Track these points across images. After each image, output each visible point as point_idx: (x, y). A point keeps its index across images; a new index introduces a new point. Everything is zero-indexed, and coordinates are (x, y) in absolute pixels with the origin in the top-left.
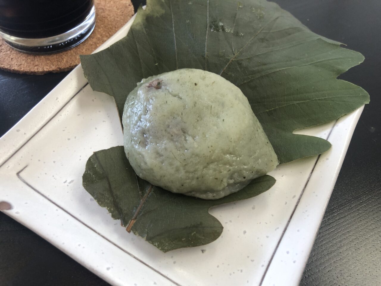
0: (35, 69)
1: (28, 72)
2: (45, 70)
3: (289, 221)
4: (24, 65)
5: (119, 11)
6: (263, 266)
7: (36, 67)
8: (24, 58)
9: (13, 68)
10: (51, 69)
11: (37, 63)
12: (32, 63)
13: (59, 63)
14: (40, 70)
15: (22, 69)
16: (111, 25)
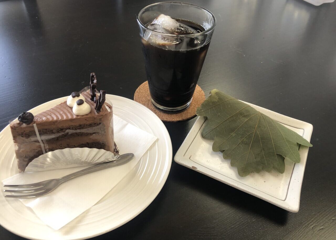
0: (173, 120)
1: (171, 121)
2: (178, 120)
3: (293, 171)
4: (168, 118)
5: (198, 93)
6: (287, 185)
7: (174, 119)
8: (167, 116)
9: (165, 120)
10: (180, 120)
11: (173, 117)
12: (171, 117)
13: (182, 117)
14: (176, 120)
15: (168, 120)
16: (197, 100)
